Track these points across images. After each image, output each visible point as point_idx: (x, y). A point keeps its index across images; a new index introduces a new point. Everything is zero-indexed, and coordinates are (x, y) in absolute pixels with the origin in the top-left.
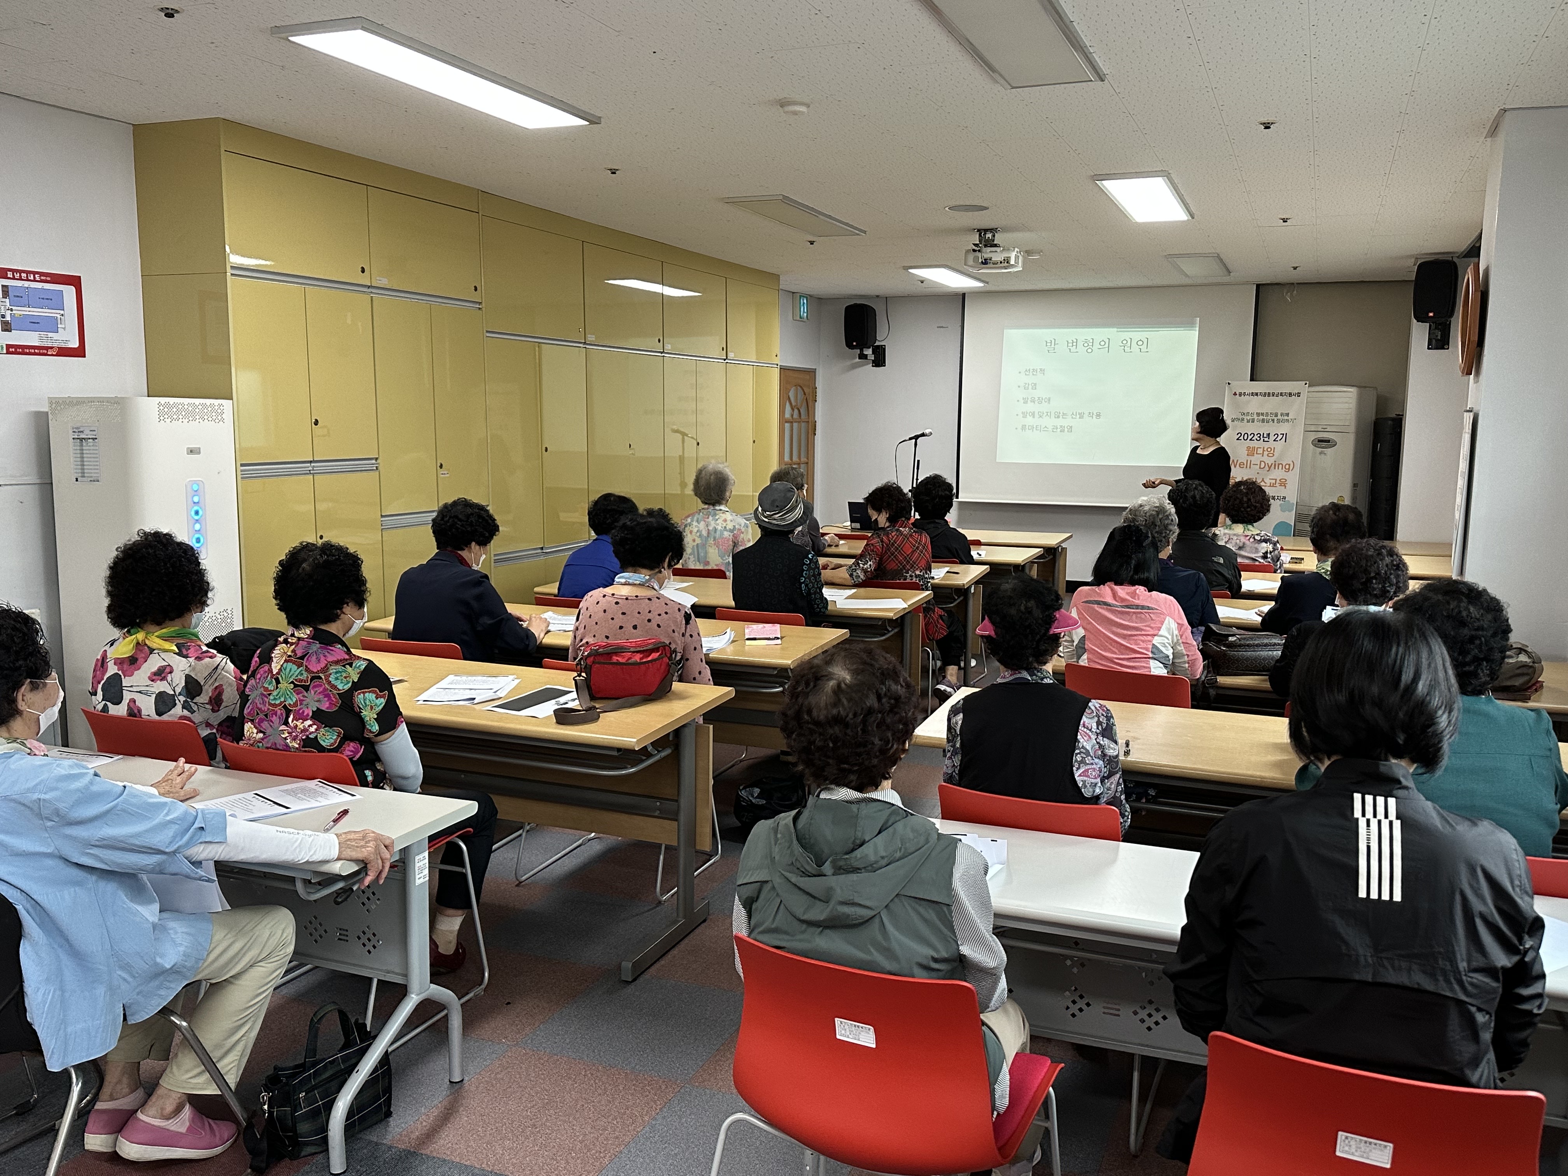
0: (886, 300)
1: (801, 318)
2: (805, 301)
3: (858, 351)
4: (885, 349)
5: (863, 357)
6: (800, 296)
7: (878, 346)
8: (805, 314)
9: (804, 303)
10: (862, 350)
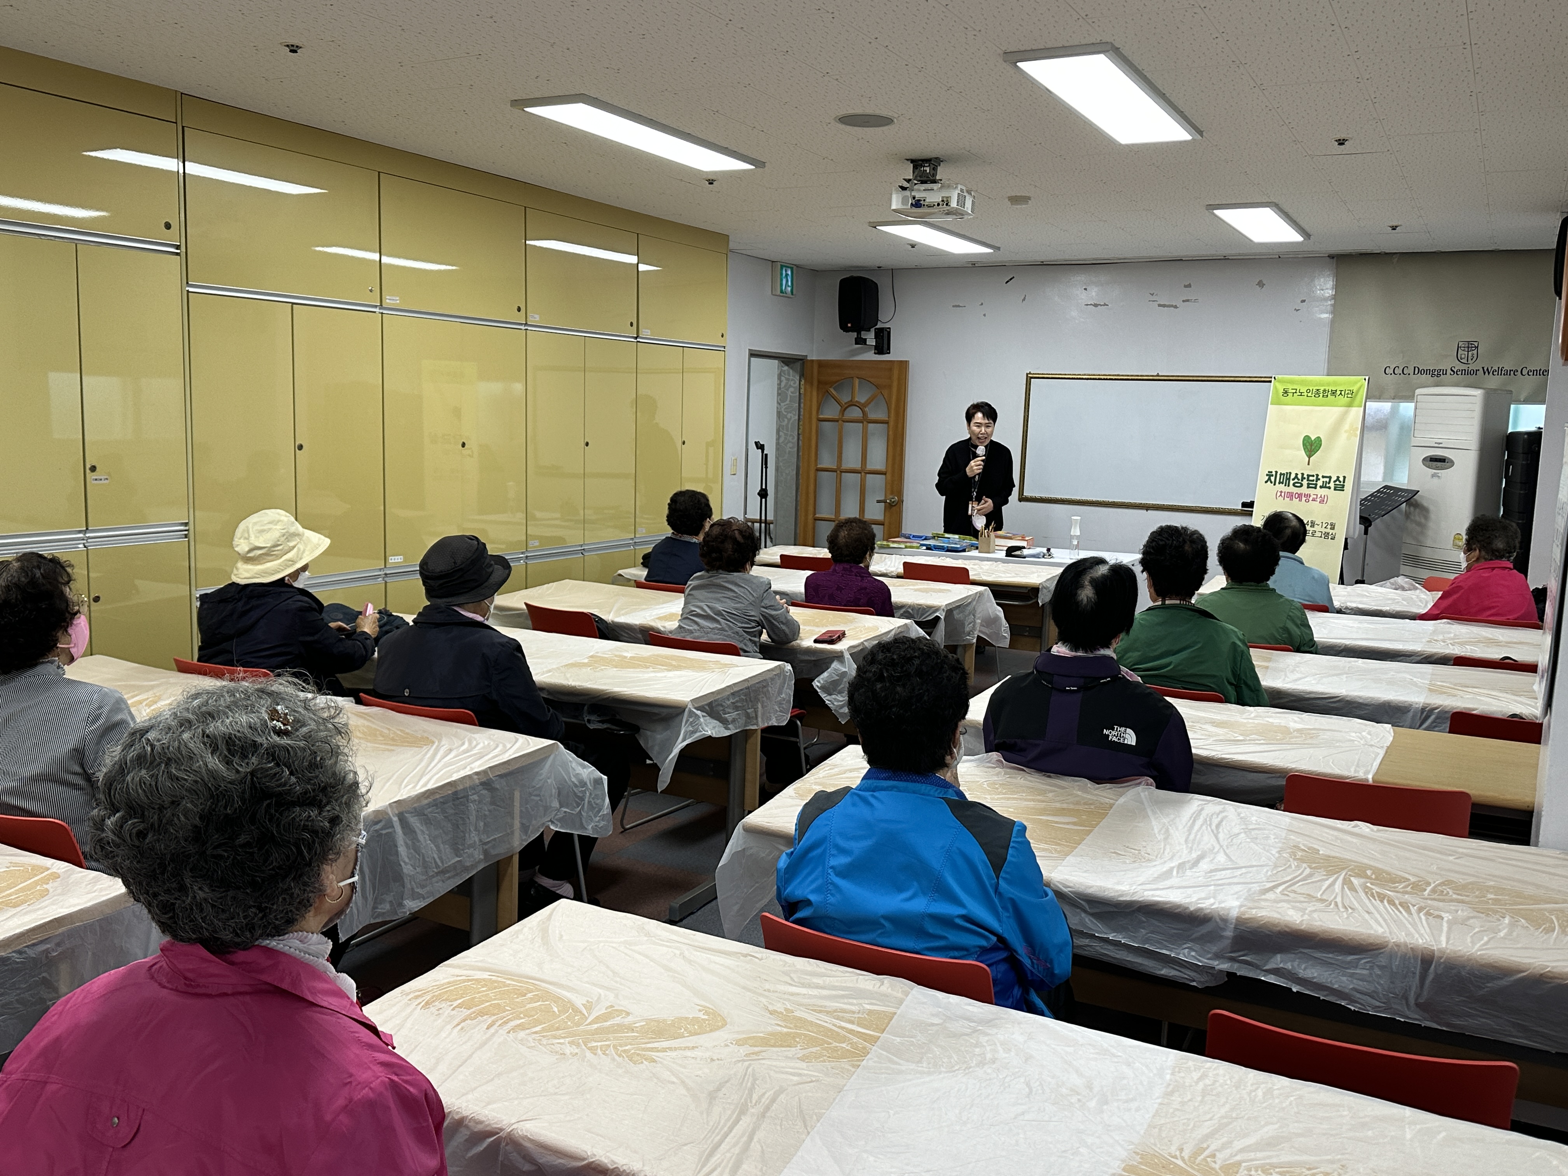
0: (893, 272)
1: (782, 292)
2: (789, 272)
3: (855, 334)
4: (889, 333)
5: (860, 341)
6: (782, 267)
7: (883, 329)
8: (789, 289)
9: (787, 275)
10: (859, 333)
